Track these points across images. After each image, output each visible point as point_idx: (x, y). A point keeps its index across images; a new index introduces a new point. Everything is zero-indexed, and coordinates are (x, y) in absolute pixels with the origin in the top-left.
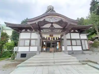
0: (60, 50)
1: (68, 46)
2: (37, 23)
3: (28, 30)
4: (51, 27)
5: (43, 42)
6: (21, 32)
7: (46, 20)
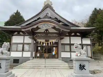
0: (56, 56)
1: (62, 52)
2: (30, 30)
3: (21, 33)
4: (46, 32)
5: (37, 46)
6: (13, 35)
7: (39, 27)
